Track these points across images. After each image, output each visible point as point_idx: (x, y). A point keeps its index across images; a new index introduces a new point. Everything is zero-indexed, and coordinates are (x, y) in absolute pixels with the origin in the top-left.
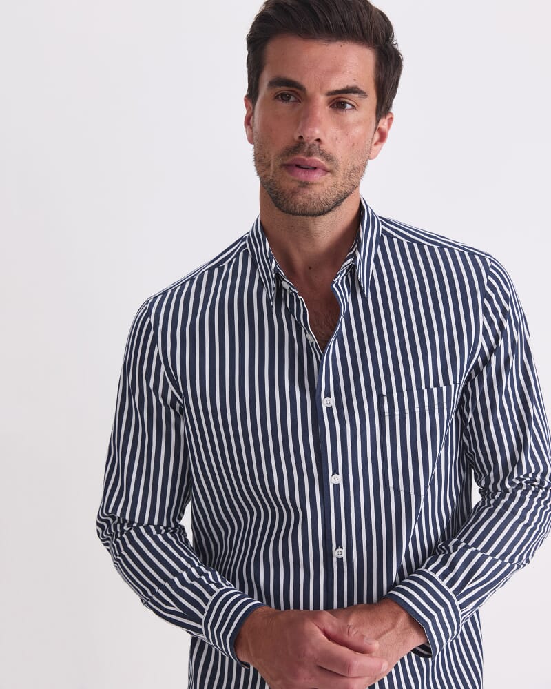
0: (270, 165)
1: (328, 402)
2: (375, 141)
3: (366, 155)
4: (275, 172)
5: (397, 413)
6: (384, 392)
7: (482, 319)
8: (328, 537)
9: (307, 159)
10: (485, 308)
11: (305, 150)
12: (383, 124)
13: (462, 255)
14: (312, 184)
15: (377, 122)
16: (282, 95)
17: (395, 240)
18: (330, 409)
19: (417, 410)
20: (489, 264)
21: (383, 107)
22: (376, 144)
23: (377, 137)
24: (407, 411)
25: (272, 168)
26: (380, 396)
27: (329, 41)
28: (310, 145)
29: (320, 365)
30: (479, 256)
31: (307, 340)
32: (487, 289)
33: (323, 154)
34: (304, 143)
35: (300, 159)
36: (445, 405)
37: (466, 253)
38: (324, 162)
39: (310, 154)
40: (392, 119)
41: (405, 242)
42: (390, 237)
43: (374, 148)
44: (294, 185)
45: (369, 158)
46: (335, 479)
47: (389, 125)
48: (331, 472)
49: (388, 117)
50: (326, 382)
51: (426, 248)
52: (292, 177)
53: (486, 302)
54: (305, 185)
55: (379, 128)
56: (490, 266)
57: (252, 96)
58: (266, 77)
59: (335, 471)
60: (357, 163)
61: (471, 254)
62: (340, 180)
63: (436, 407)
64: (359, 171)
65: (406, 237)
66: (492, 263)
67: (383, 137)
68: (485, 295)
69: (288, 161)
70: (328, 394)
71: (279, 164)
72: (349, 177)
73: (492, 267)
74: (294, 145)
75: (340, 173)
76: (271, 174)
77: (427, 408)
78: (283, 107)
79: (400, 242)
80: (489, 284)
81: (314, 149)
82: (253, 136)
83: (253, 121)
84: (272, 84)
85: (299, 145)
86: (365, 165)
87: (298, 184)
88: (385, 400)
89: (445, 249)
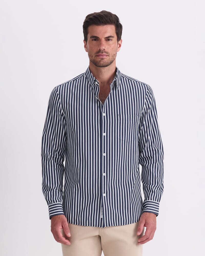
0: (93, 56)
1: (104, 114)
2: (118, 47)
3: (116, 51)
4: (94, 58)
6: (119, 114)
7: (145, 100)
8: (101, 150)
9: (102, 54)
10: (146, 97)
11: (101, 52)
12: (120, 42)
13: (141, 84)
14: (104, 58)
15: (118, 42)
16: (94, 39)
17: (124, 78)
18: (104, 116)
19: (127, 119)
20: (148, 87)
21: (119, 38)
22: (118, 48)
23: (119, 46)
24: (124, 119)
25: (93, 57)
26: (117, 115)
27: (103, 25)
28: (102, 51)
30: (146, 85)
32: (147, 93)
33: (105, 52)
34: (101, 50)
35: (100, 54)
37: (143, 84)
38: (106, 54)
39: (102, 53)
40: (122, 41)
41: (127, 79)
42: (123, 78)
43: (118, 49)
44: (100, 60)
45: (117, 52)
46: (104, 134)
47: (121, 42)
48: (103, 132)
49: (121, 41)
50: (104, 110)
51: (132, 81)
52: (99, 58)
53: (146, 96)
54: (102, 59)
55: (119, 44)
57: (86, 40)
58: (89, 36)
59: (104, 132)
60: (115, 53)
61: (144, 84)
62: (111, 57)
64: (115, 55)
65: (127, 78)
67: (120, 46)
68: (146, 94)
69: (97, 55)
70: (104, 113)
71: (95, 55)
72: (113, 57)
73: (149, 88)
74: (98, 51)
75: (111, 56)
76: (93, 58)
78: (94, 42)
79: (126, 79)
80: (148, 92)
81: (103, 51)
82: (87, 50)
83: (87, 46)
84: (91, 37)
85: (99, 51)
86: (116, 53)
87: (101, 59)
88: (119, 116)
89: (138, 82)
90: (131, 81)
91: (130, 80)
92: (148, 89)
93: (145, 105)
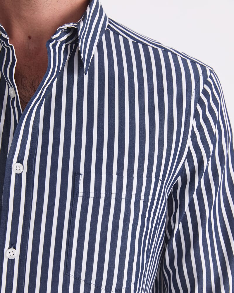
1: (19, 168)
5: (92, 195)
6: (82, 170)
7: (193, 122)
10: (196, 111)
18: (19, 177)
19: (114, 196)
20: (209, 74)
24: (103, 196)
26: (76, 174)
29: (17, 127)
31: (9, 97)
32: (202, 95)
36: (142, 197)
37: (188, 61)
41: (130, 40)
46: (11, 254)
53: (199, 107)
56: (208, 75)
59: (13, 245)
61: (194, 64)
63: (133, 197)
66: (212, 74)
68: (199, 101)
73: (210, 77)
77: (124, 196)
88: (82, 178)
89: (170, 54)
90: (145, 47)
91: (140, 45)
92: (206, 82)
93: (189, 142)
